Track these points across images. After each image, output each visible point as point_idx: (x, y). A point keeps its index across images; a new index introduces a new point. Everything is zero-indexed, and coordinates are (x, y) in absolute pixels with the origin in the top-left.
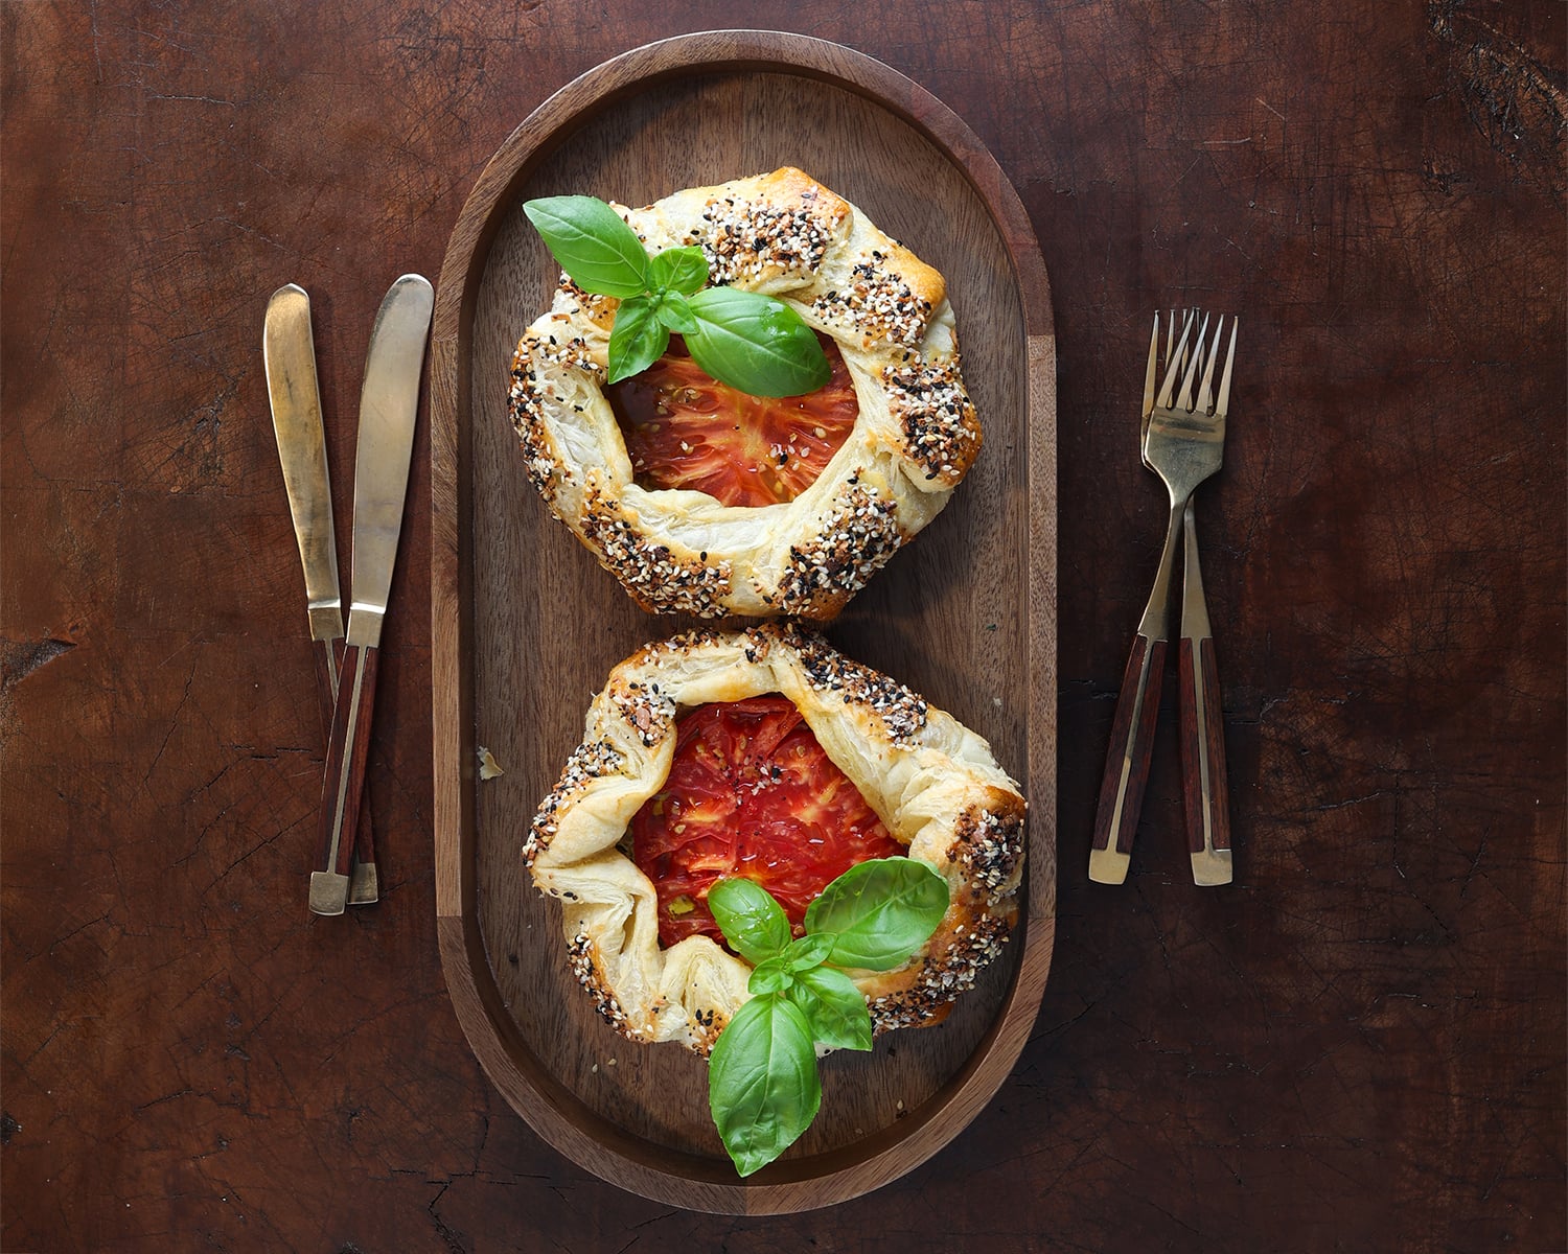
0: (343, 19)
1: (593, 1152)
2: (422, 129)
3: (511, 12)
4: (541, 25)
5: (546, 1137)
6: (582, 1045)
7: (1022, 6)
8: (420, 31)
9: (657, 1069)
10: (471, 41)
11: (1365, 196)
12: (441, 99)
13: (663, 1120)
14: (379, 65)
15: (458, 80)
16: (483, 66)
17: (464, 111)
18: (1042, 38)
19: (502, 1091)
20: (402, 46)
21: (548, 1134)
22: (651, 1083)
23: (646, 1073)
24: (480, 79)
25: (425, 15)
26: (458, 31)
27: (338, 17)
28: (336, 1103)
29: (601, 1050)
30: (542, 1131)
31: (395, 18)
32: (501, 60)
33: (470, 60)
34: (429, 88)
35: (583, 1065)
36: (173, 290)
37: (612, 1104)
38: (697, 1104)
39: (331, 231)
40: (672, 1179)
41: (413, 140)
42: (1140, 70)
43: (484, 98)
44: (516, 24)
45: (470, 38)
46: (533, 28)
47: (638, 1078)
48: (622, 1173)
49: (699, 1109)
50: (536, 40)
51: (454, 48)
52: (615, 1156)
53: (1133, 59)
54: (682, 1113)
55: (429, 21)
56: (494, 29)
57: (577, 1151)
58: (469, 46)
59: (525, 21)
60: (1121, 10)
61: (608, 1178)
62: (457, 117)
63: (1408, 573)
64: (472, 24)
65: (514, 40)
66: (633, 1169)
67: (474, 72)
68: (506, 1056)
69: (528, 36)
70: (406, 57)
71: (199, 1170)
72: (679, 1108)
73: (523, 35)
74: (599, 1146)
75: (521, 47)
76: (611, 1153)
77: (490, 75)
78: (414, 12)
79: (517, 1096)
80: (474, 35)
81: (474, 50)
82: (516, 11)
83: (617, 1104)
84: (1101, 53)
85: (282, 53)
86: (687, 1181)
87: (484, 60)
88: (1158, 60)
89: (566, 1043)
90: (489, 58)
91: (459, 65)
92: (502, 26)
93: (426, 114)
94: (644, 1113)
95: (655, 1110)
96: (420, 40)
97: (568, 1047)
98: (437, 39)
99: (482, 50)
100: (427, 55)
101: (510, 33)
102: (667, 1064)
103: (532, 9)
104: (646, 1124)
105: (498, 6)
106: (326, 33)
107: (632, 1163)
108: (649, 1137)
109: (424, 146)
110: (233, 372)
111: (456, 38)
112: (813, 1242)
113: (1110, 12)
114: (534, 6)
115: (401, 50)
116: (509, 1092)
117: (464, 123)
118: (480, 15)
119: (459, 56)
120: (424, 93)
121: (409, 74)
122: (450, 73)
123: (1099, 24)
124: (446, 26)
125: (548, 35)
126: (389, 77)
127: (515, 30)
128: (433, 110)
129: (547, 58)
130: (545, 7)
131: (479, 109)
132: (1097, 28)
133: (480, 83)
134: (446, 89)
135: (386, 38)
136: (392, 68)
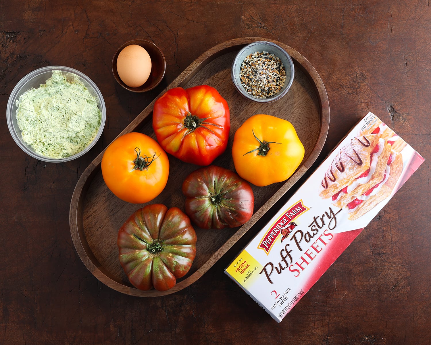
0: (364, 58)
2: (336, 79)
3: (366, 101)
4: (363, 109)
7: (369, 231)
8: (361, 78)
10: (358, 91)
11: (322, 320)
12: (343, 83)
14: (352, 68)
15: (348, 88)
16: (352, 94)
17: (341, 89)
18: (361, 237)
20: (357, 73)
24: (349, 93)
25: (365, 79)
26: (361, 87)
27: (364, 57)
28: (87, 60)
31: (364, 71)
32: (354, 99)
33: (354, 91)
34: (346, 80)
36: (294, 16)
39: (310, 56)
41: (333, 76)
42: (354, 262)
43: (344, 95)
44: (363, 102)
45: (359, 91)
46: (362, 107)
50: (359, 107)
51: (357, 87)
53: (356, 260)
55: (363, 80)
56: (362, 97)
58: (357, 90)
59: (364, 105)
60: (369, 257)
62: (339, 88)
63: (226, 332)
64: (363, 91)
65: (359, 102)
67: (350, 92)
69: (360, 105)
70: (354, 74)
71: (70, 26)
73: (360, 104)
75: (357, 104)
77: (350, 96)
78: (366, 76)
80: (360, 92)
81: (356, 92)
82: (366, 102)
84: (358, 252)
85: (355, 43)
87: (354, 94)
88: (356, 266)
90: (354, 96)
91: (352, 88)
92: (362, 99)
93: (340, 80)
96: (358, 78)
98: (359, 82)
99: (356, 94)
100: (355, 80)
101: (361, 101)
103: (367, 106)
105: (367, 98)
106: (360, 54)
109: (331, 79)
110: (273, 32)
111: (359, 87)
112: (54, 183)
113: (368, 254)
114: (368, 107)
115: (356, 73)
117: (337, 89)
118: (365, 93)
119: (355, 88)
120: (345, 79)
121: (350, 75)
122: (350, 86)
123: (365, 251)
124: (362, 84)
125: (360, 111)
126: (349, 70)
127: (362, 102)
128: (341, 82)
129: (354, 111)
130: (367, 110)
131: (341, 93)
132: (364, 251)
133: (348, 93)
134: (346, 85)
135: (359, 69)
136: (351, 71)
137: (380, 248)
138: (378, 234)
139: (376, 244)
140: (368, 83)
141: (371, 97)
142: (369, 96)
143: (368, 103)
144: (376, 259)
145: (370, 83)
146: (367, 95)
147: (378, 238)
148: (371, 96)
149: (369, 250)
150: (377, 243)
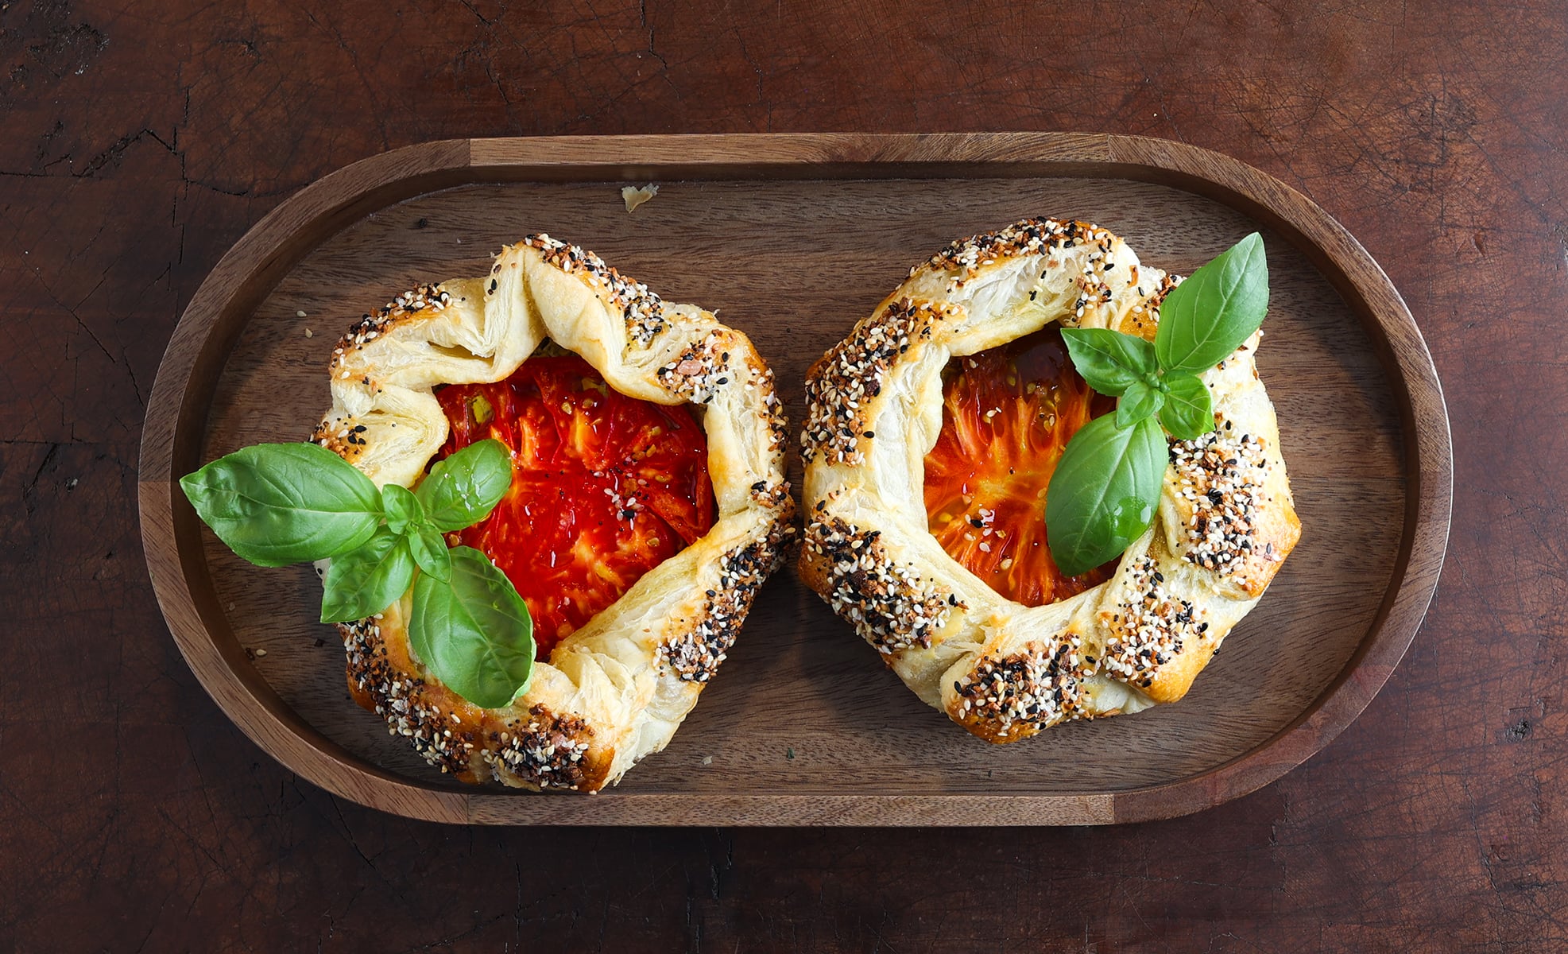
0: (1465, 35)
1: (209, 312)
2: (1343, 122)
3: (1473, 221)
4: (1458, 254)
5: (226, 260)
6: (327, 299)
7: (1479, 787)
8: (1452, 120)
9: (301, 382)
10: (1440, 177)
12: (1376, 143)
13: (244, 389)
14: (1414, 74)
15: (1397, 162)
16: (1413, 190)
17: (1363, 169)
18: (1444, 810)
19: (277, 210)
20: (1436, 100)
21: (229, 262)
22: (285, 375)
23: (296, 370)
24: (1398, 186)
25: (1469, 126)
26: (1451, 162)
27: (1467, 30)
28: (262, 26)
29: (322, 320)
30: (232, 255)
31: (1466, 92)
32: (1419, 210)
33: (1419, 177)
34: (1388, 130)
35: (305, 301)
37: (262, 333)
38: (262, 427)
39: (1230, 21)
40: (179, 399)
41: (1331, 112)
42: (1409, 919)
43: (1377, 191)
44: (1460, 227)
45: (1444, 176)
46: (1455, 246)
47: (291, 362)
48: (186, 344)
49: (256, 429)
50: (1441, 248)
51: (1433, 158)
52: (204, 336)
53: (1420, 911)
54: (252, 410)
55: (1462, 130)
56: (1454, 203)
57: (210, 294)
58: (1435, 174)
59: (1463, 237)
60: (1475, 898)
61: (180, 328)
62: (1357, 161)
64: (1460, 178)
65: (1441, 224)
66: (190, 356)
67: (1406, 180)
68: (316, 215)
69: (1446, 240)
70: (1423, 104)
72: (258, 407)
73: (1447, 235)
74: (216, 318)
75: (1433, 232)
76: (208, 332)
77: (1403, 197)
78: (1473, 114)
79: (271, 228)
80: (1447, 181)
81: (1430, 181)
82: (1474, 227)
83: (263, 339)
84: (1427, 876)
86: (176, 416)
87: (1420, 191)
88: (1419, 939)
89: (330, 282)
90: (1421, 197)
91: (1414, 163)
92: (1457, 211)
93: (1360, 126)
94: (252, 369)
95: (255, 380)
96: (1442, 120)
97: (325, 284)
98: (1443, 139)
99: (1431, 189)
100: (1425, 128)
101: (1450, 220)
102: (306, 394)
103: (1477, 244)
104: (240, 370)
105: (1479, 207)
106: (1449, 15)
107: (197, 355)
108: (225, 373)
109: (1324, 124)
111: (1444, 159)
112: (109, 556)
113: (1473, 885)
114: (1480, 247)
115: (1431, 99)
116: (276, 218)
117: (1349, 169)
118: (1470, 186)
119: (1424, 164)
120: (1384, 125)
121: (1405, 108)
122: (1405, 154)
123: (1459, 873)
124: (1458, 149)
125: (1447, 263)
126: (1400, 85)
127: (1453, 225)
128: (1364, 135)
129: (1422, 261)
130: (1478, 259)
131: (1366, 185)
132: (1455, 871)
133: (1394, 187)
134: (1387, 149)
135: (1444, 83)
136: (1411, 90)
137: (1524, 860)
138: (1515, 802)
139: (1507, 842)
140: (1483, 141)
141: (1496, 206)
142: (1485, 199)
143: (1483, 230)
144: (1508, 909)
145: (1489, 141)
146: (1478, 197)
147: (1517, 818)
148: (1493, 199)
149: (1475, 870)
150: (1510, 838)
